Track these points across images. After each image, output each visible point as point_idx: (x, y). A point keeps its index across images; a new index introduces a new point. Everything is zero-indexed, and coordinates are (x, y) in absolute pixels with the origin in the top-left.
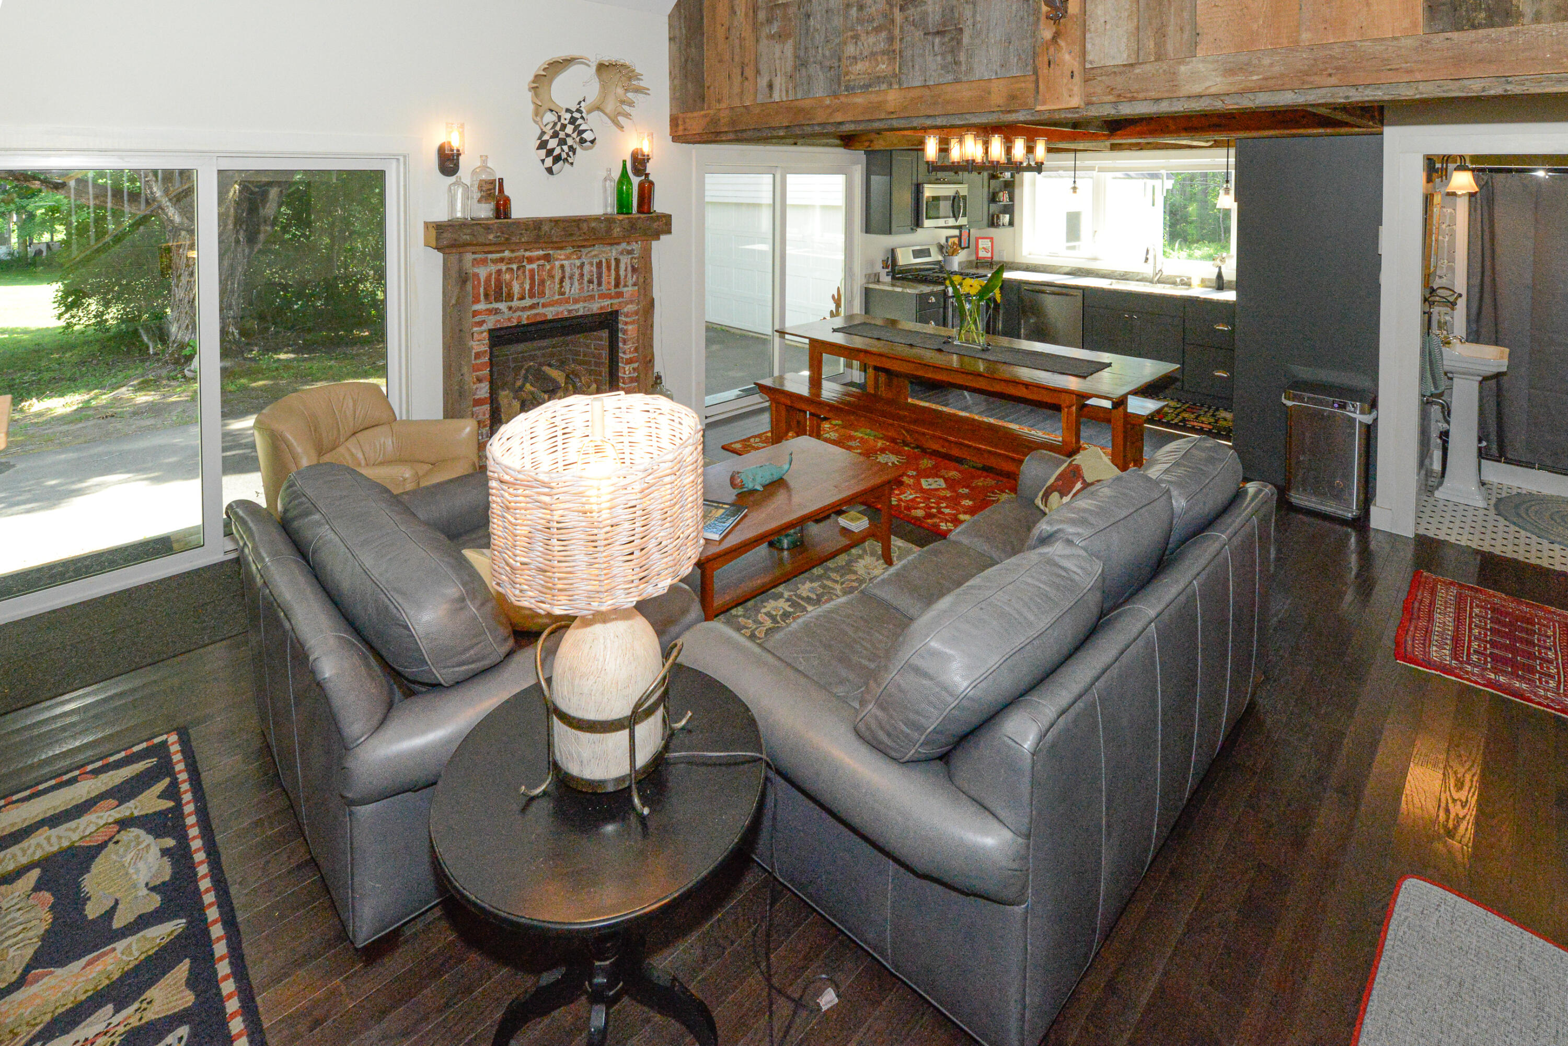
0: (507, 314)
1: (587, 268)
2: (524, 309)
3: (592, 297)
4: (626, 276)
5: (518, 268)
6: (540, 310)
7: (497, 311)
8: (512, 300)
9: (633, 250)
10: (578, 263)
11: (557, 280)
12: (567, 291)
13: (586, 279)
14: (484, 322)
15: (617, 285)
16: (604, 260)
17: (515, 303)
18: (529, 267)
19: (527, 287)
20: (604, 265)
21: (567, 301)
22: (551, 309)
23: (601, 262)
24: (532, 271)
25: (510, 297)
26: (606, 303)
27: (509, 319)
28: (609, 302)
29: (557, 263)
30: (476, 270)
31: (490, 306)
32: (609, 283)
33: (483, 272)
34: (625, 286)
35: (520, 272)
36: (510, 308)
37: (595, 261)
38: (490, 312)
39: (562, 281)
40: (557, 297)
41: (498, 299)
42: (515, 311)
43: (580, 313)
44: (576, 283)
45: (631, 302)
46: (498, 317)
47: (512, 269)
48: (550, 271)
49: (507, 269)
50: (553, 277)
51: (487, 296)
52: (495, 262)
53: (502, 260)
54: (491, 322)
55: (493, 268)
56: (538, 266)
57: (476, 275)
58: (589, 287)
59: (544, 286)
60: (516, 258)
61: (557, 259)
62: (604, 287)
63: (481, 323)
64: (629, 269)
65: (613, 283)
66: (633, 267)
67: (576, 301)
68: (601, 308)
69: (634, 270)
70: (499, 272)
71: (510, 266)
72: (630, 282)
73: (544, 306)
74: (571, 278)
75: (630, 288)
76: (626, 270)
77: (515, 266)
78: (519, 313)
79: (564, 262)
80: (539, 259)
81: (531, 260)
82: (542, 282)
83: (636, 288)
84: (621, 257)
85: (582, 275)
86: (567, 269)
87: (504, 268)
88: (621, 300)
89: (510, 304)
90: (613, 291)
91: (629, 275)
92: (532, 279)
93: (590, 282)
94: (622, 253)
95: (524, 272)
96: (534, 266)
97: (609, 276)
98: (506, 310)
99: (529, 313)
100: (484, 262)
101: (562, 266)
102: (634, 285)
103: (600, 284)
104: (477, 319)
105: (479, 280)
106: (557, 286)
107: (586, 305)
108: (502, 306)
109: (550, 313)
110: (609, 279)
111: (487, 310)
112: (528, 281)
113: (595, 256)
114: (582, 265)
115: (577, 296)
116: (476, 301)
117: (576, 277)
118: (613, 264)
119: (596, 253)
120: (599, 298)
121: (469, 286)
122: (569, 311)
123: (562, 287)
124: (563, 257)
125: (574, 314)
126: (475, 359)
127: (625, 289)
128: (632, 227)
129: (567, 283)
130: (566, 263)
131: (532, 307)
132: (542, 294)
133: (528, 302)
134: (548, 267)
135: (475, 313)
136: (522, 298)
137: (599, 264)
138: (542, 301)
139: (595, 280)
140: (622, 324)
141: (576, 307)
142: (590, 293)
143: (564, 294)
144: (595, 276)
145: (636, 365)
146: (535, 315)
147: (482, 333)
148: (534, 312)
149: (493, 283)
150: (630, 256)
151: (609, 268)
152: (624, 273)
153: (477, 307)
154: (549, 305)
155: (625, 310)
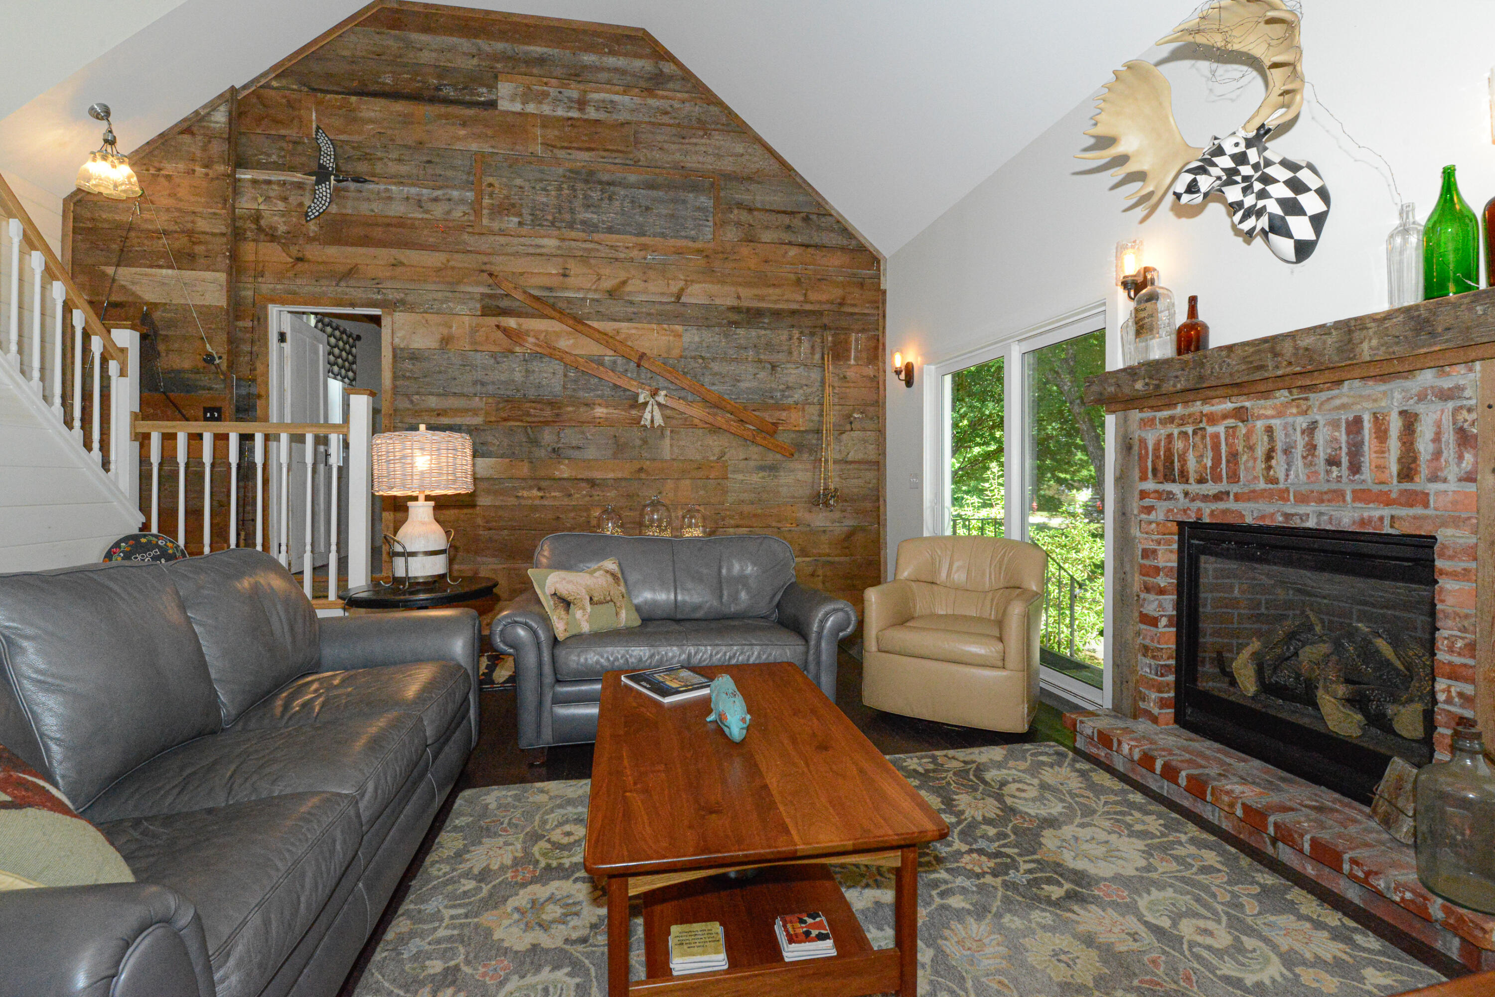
0: (1182, 501)
1: (1321, 437)
2: (1205, 498)
3: (1339, 495)
4: (1437, 454)
5: (1195, 433)
6: (1230, 504)
7: (1170, 496)
8: (1187, 482)
9: (1460, 388)
10: (1302, 422)
11: (1260, 452)
12: (1281, 476)
13: (1322, 453)
14: (1154, 508)
15: (1407, 472)
16: (1367, 418)
17: (1194, 488)
18: (1210, 430)
19: (1209, 464)
21: (1283, 495)
23: (1358, 421)
24: (1216, 436)
25: (1184, 477)
26: (1377, 514)
27: (1185, 511)
28: (1386, 512)
29: (1260, 424)
30: (1143, 434)
31: (1160, 487)
32: (1380, 468)
33: (1151, 437)
34: (1434, 478)
35: (1198, 438)
36: (1187, 494)
37: (1346, 416)
38: (1160, 496)
39: (1269, 457)
40: (1262, 485)
41: (1169, 477)
42: (1193, 500)
43: (1311, 524)
44: (1299, 463)
45: (1456, 522)
46: (1170, 505)
47: (1185, 434)
48: (1247, 437)
49: (1181, 433)
50: (1251, 448)
51: (1155, 471)
52: (1164, 422)
53: (1172, 419)
55: (1163, 432)
56: (1226, 428)
57: (1143, 442)
58: (1328, 472)
59: (1237, 464)
60: (1190, 415)
61: (1259, 417)
62: (1367, 474)
63: (1150, 510)
64: (1449, 437)
65: (1394, 468)
66: (1461, 432)
67: (1302, 499)
68: (1362, 522)
69: (1464, 438)
70: (1170, 436)
71: (1184, 429)
72: (1452, 472)
73: (1237, 498)
75: (1453, 486)
76: (1437, 439)
77: (1190, 430)
78: (1199, 504)
79: (1273, 422)
80: (1225, 417)
81: (1212, 419)
82: (1233, 456)
83: (1472, 487)
84: (1422, 407)
85: (1312, 448)
86: (1279, 435)
87: (1176, 432)
88: (1418, 511)
89: (1186, 487)
91: (1449, 452)
92: (1217, 449)
93: (1333, 462)
94: (1422, 397)
95: (1203, 437)
96: (1220, 429)
98: (1181, 496)
99: (1214, 506)
100: (1152, 422)
101: (1269, 430)
102: (1469, 478)
103: (1355, 468)
104: (1147, 502)
105: (1147, 449)
106: (1261, 465)
107: (1323, 508)
108: (1176, 488)
111: (1156, 491)
112: (1210, 454)
113: (1343, 406)
114: (1312, 428)
115: (1304, 489)
116: (1143, 478)
117: (1299, 450)
118: (1395, 425)
119: (1345, 400)
120: (1354, 501)
121: (1134, 454)
122: (1287, 516)
123: (1270, 468)
124: (1270, 412)
125: (1296, 523)
126: (1143, 558)
127: (1436, 487)
129: (1279, 463)
130: (1276, 423)
131: (1219, 497)
132: (1234, 477)
133: (1211, 488)
134: (1244, 431)
135: (1143, 494)
136: (1201, 481)
137: (1355, 425)
138: (1235, 489)
139: (1345, 460)
140: (1442, 572)
141: (1302, 509)
142: (1334, 486)
143: (1275, 481)
144: (1345, 450)
145: (1469, 689)
146: (1224, 512)
147: (1151, 523)
148: (1221, 505)
149: (1162, 453)
150: (1451, 405)
151: (1381, 434)
152: (1431, 447)
153: (1144, 486)
154: (1249, 497)
155: (1440, 538)
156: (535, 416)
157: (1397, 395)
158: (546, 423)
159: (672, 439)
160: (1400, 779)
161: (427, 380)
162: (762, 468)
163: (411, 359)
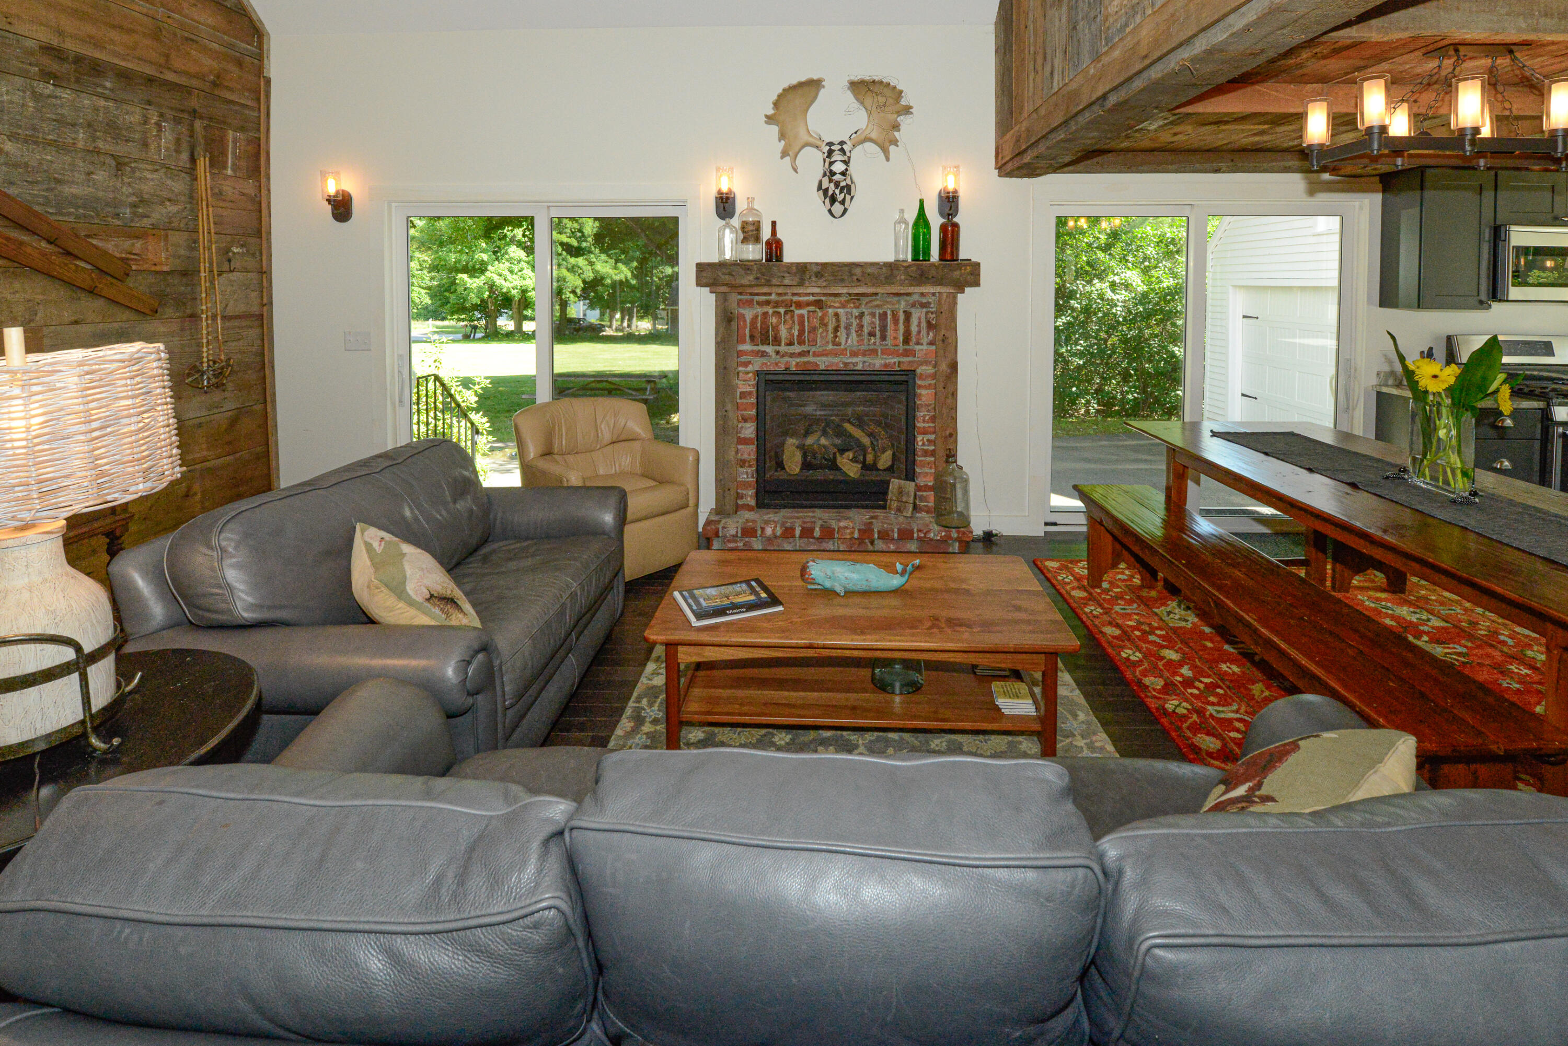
0: (774, 358)
1: (867, 319)
2: (792, 355)
3: (874, 352)
4: (919, 332)
5: (786, 313)
6: (810, 359)
7: (763, 354)
8: (779, 345)
9: (929, 303)
10: (856, 312)
11: (831, 327)
12: (843, 342)
13: (866, 330)
14: (750, 362)
15: (907, 341)
16: (889, 312)
17: (783, 348)
18: (798, 312)
19: (796, 333)
20: (889, 317)
21: (843, 352)
22: (824, 359)
23: (885, 314)
24: (802, 316)
25: (777, 341)
26: (893, 361)
27: (777, 364)
28: (896, 360)
29: (830, 311)
30: (742, 311)
31: (756, 348)
32: (895, 338)
33: (748, 314)
34: (918, 343)
35: (788, 317)
36: (778, 353)
37: (878, 312)
38: (756, 354)
39: (836, 329)
40: (830, 347)
41: (765, 341)
42: (783, 356)
43: (859, 367)
44: (854, 335)
45: (926, 363)
46: (764, 360)
47: (779, 313)
48: (822, 319)
49: (774, 312)
50: (826, 325)
51: (752, 337)
52: (760, 304)
53: (768, 303)
54: (757, 364)
55: (760, 310)
56: (809, 312)
57: (742, 317)
58: (869, 340)
59: (815, 334)
60: (783, 301)
61: (830, 307)
62: (889, 341)
63: (746, 364)
64: (924, 325)
65: (901, 339)
66: (929, 322)
67: (854, 354)
68: (886, 365)
69: (930, 326)
70: (765, 314)
71: (778, 310)
72: (925, 341)
73: (815, 354)
74: (848, 328)
75: (925, 347)
76: (919, 325)
77: (782, 310)
78: (787, 359)
79: (839, 311)
80: (809, 304)
81: (799, 305)
82: (813, 330)
83: (934, 347)
84: (913, 310)
85: (861, 327)
86: (843, 319)
87: (771, 311)
88: (910, 359)
89: (777, 348)
90: (901, 347)
91: (924, 332)
92: (802, 324)
93: (871, 334)
94: (913, 305)
95: (793, 316)
96: (804, 312)
97: (896, 330)
98: (773, 355)
99: (798, 360)
100: (750, 303)
101: (837, 315)
102: (931, 343)
103: (883, 338)
104: (744, 359)
105: (745, 321)
106: (831, 335)
107: (866, 359)
108: (769, 349)
109: (823, 363)
110: (895, 334)
111: (753, 351)
112: (797, 327)
113: (877, 306)
114: (862, 315)
115: (854, 349)
116: (744, 342)
117: (854, 328)
118: (902, 317)
119: (878, 302)
120: (883, 353)
121: (734, 324)
122: (846, 364)
123: (836, 337)
124: (837, 305)
125: (851, 367)
126: (741, 398)
127: (918, 347)
128: (921, 275)
129: (842, 334)
130: (841, 311)
131: (801, 354)
132: (813, 342)
133: (797, 349)
134: (820, 314)
135: (740, 354)
136: (790, 344)
137: (883, 316)
138: (813, 349)
139: (878, 334)
140: (920, 387)
141: (854, 360)
142: (872, 347)
143: (839, 344)
144: (878, 328)
145: (932, 437)
146: (805, 363)
147: (748, 373)
149: (759, 325)
150: (925, 310)
151: (896, 321)
152: (916, 329)
153: (742, 347)
154: (824, 354)
155: (919, 371)
157: (903, 303)
160: (901, 492)
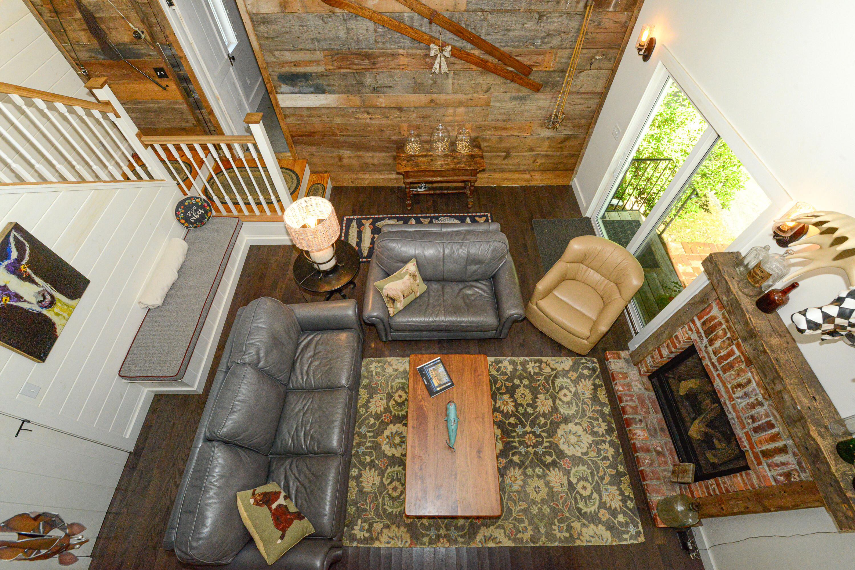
1: (759, 409)
2: (710, 359)
3: (744, 425)
4: (777, 465)
5: (729, 338)
6: (715, 374)
8: (710, 344)
9: (804, 470)
10: (760, 398)
11: (739, 380)
12: (737, 395)
13: (753, 412)
14: (693, 332)
15: (765, 454)
16: (776, 430)
17: (710, 349)
18: (734, 347)
19: (722, 354)
20: (773, 432)
21: (731, 399)
22: (720, 384)
23: (772, 426)
24: (733, 352)
26: (745, 445)
27: (700, 349)
28: (749, 448)
29: (749, 374)
30: (713, 305)
31: (701, 330)
32: (761, 442)
33: (715, 311)
34: (769, 466)
35: (728, 341)
36: (706, 347)
37: (772, 419)
38: (698, 332)
39: (740, 385)
40: (729, 386)
41: (706, 334)
42: (706, 352)
43: (729, 417)
44: (745, 402)
45: (760, 478)
46: (698, 340)
47: (726, 333)
48: (741, 370)
49: (725, 329)
50: (738, 375)
51: (704, 323)
52: (724, 317)
53: (727, 321)
54: (694, 337)
55: (720, 318)
56: (740, 356)
57: (711, 307)
58: (748, 417)
59: (729, 369)
61: (752, 373)
62: (755, 437)
63: (691, 330)
64: (786, 469)
65: (764, 448)
67: (734, 408)
69: (788, 475)
70: (720, 324)
71: (727, 331)
72: (775, 473)
73: (718, 375)
75: (769, 474)
76: (783, 464)
77: (729, 335)
78: (706, 356)
79: (753, 382)
81: (738, 346)
82: (731, 366)
83: (773, 483)
84: (791, 453)
85: (753, 406)
86: (749, 389)
87: (724, 326)
88: (755, 462)
89: (708, 345)
90: (758, 450)
92: (729, 355)
93: (752, 417)
94: (794, 454)
95: (730, 345)
96: (737, 353)
97: (767, 441)
98: (704, 345)
99: (709, 364)
100: (720, 308)
101: (749, 382)
102: (776, 480)
103: (756, 430)
104: (691, 325)
105: (709, 312)
106: (735, 383)
107: (736, 419)
108: (705, 340)
109: (717, 384)
110: (765, 441)
111: (698, 329)
112: (725, 352)
113: (774, 417)
114: (761, 404)
115: (738, 408)
116: (699, 319)
117: (749, 400)
118: (779, 444)
119: (776, 416)
120: (745, 433)
123: (737, 387)
124: (755, 378)
126: (674, 337)
127: (766, 467)
129: (739, 392)
130: (754, 384)
131: (714, 366)
132: (724, 370)
133: (714, 359)
134: (743, 367)
135: (693, 321)
136: (715, 353)
138: (721, 373)
139: (756, 425)
140: (741, 475)
141: (731, 409)
142: (745, 422)
143: (733, 392)
144: (760, 423)
146: (711, 370)
147: (687, 333)
148: (712, 368)
149: (713, 323)
150: (797, 467)
151: (773, 438)
152: (778, 462)
153: (696, 319)
154: (722, 381)
155: (751, 472)
156: (358, 64)
157: (789, 442)
158: (367, 69)
159: (454, 79)
161: (279, 39)
162: (515, 98)
163: (264, 23)
